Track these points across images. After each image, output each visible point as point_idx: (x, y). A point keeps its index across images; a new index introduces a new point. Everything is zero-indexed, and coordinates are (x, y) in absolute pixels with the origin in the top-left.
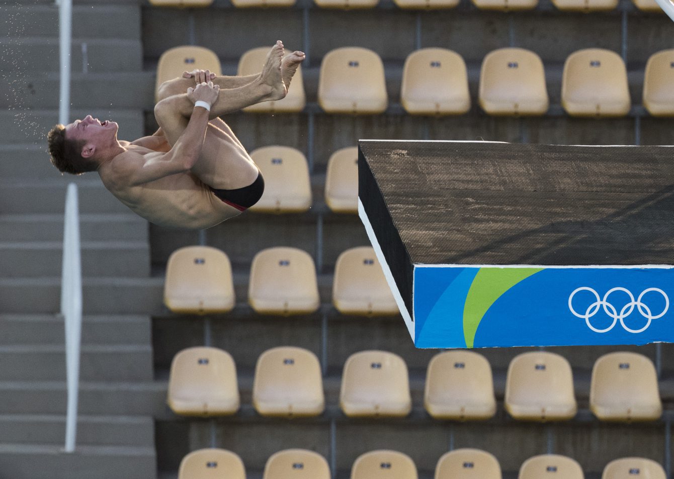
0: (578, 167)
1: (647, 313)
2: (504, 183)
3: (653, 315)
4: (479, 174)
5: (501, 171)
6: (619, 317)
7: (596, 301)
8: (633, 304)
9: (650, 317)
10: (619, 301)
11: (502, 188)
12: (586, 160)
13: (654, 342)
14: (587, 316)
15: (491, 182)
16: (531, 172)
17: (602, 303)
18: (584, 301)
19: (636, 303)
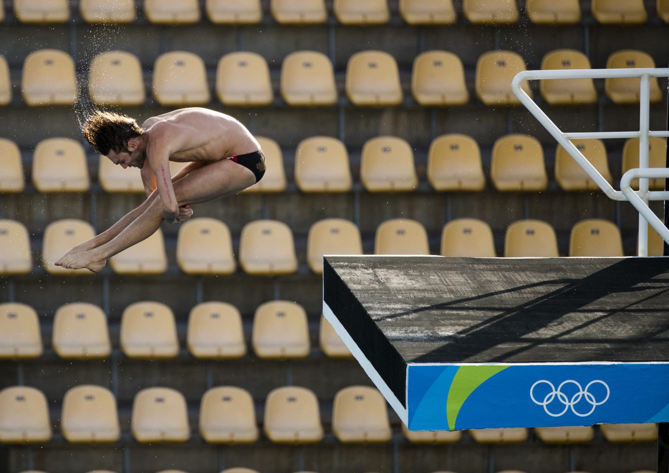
0: (505, 277)
1: (592, 400)
2: (451, 292)
3: (597, 402)
4: (429, 284)
5: (446, 282)
6: (570, 404)
7: (552, 391)
8: (581, 393)
9: (595, 404)
10: (570, 391)
11: (453, 296)
12: (509, 270)
13: (598, 424)
14: (545, 404)
15: (441, 290)
16: (470, 281)
17: (556, 393)
18: (542, 391)
19: (584, 393)
